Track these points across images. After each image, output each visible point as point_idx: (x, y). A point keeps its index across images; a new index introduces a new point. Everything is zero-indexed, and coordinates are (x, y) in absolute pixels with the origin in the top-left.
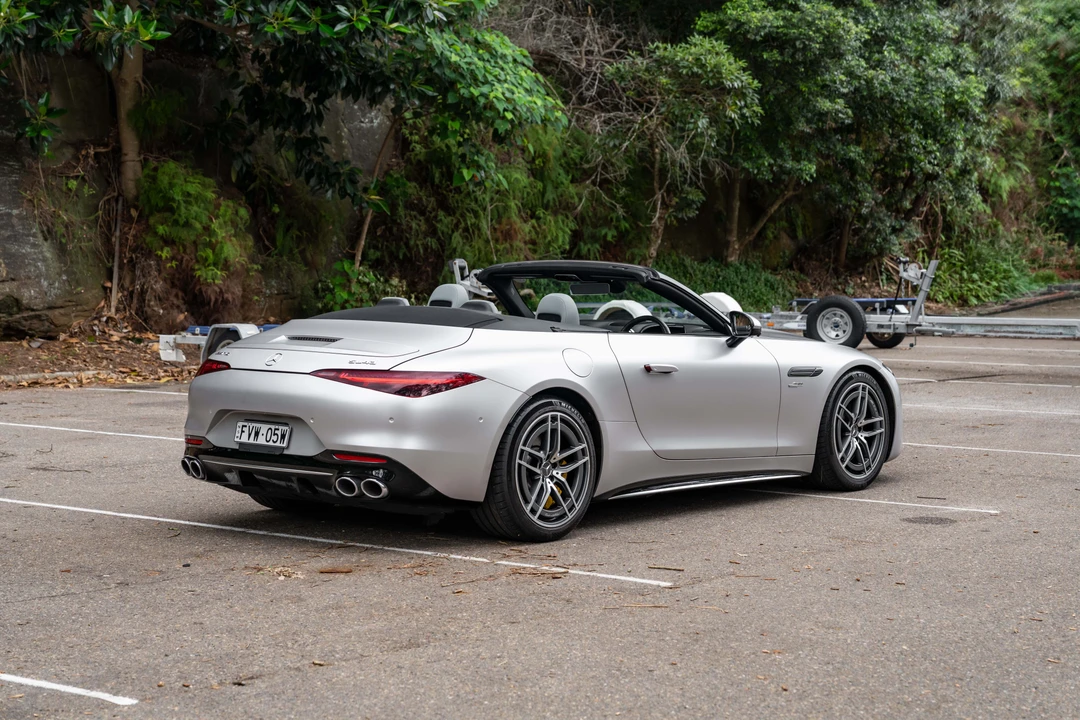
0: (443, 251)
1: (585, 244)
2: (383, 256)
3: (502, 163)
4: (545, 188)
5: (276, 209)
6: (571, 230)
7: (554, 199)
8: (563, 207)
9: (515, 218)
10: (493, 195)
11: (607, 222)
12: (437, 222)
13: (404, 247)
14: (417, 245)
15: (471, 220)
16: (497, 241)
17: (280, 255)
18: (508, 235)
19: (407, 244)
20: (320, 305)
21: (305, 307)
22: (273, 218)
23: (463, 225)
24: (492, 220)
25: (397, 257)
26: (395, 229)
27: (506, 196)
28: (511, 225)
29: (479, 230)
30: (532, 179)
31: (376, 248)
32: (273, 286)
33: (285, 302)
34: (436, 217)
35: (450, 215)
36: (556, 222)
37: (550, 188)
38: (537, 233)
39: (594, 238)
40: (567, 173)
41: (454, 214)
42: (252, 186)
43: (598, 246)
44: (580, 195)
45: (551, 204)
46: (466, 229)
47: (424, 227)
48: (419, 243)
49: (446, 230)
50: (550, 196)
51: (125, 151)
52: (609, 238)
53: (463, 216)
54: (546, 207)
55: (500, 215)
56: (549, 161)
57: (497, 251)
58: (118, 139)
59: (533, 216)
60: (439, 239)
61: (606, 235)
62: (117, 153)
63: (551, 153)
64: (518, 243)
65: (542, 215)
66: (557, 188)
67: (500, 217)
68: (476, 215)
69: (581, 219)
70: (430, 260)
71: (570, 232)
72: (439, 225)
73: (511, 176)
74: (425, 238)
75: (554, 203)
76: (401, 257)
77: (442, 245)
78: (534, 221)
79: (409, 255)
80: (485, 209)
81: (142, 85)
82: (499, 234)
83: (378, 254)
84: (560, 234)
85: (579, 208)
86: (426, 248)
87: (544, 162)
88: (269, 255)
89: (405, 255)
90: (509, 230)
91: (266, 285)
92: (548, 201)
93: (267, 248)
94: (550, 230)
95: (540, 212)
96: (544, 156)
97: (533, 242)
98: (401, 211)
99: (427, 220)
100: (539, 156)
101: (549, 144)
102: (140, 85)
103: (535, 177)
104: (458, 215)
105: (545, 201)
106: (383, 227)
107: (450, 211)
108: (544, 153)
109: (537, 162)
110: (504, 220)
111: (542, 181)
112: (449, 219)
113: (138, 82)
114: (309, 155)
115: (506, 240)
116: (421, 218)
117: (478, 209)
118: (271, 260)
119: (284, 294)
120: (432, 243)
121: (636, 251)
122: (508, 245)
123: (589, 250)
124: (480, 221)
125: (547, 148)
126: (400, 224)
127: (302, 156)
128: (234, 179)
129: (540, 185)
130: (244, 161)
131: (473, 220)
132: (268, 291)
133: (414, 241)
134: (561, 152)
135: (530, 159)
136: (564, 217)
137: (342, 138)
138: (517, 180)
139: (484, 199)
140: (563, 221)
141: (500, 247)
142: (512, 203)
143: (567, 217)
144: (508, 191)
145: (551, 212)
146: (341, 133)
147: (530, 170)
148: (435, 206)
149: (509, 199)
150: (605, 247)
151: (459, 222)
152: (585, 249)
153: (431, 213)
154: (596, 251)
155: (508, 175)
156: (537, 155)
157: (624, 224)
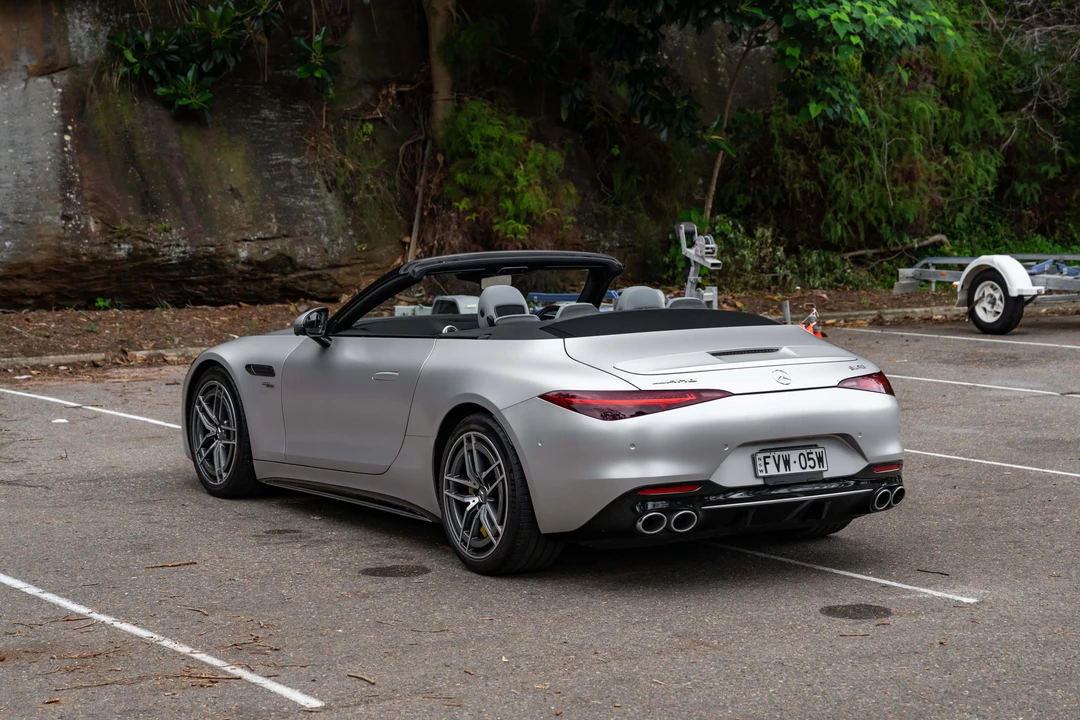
0: (825, 195)
1: (1022, 182)
2: (753, 202)
3: (906, 90)
4: (963, 119)
5: (616, 151)
6: (997, 168)
7: (975, 132)
8: (987, 139)
9: (918, 156)
10: (893, 127)
11: (1048, 158)
12: (820, 161)
13: (778, 191)
14: (794, 190)
15: (860, 158)
16: (895, 182)
17: (618, 203)
18: (910, 176)
19: (783, 187)
20: (667, 260)
21: (649, 262)
22: (613, 159)
23: (850, 164)
24: (889, 157)
25: (771, 203)
26: (770, 170)
27: (906, 128)
28: (914, 163)
29: (871, 170)
30: (945, 109)
31: (747, 192)
32: (613, 239)
33: (629, 255)
34: (818, 156)
35: (836, 154)
36: (976, 158)
37: (970, 118)
38: (951, 173)
39: (1033, 176)
40: (995, 99)
41: (842, 151)
42: (589, 125)
43: (1038, 187)
44: (1012, 128)
45: (971, 136)
46: (853, 171)
47: (803, 168)
48: (796, 186)
49: (828, 170)
50: (969, 127)
51: (436, 89)
52: (1051, 175)
53: (852, 155)
54: (965, 141)
55: (901, 150)
56: (967, 84)
57: (893, 194)
58: (429, 77)
59: (947, 152)
60: (820, 182)
61: (1047, 173)
62: (428, 89)
63: (970, 76)
64: (920, 185)
65: (957, 151)
66: (981, 117)
67: (900, 154)
68: (867, 152)
69: (1011, 153)
70: (813, 206)
71: (993, 170)
72: (820, 165)
73: (915, 106)
74: (804, 180)
75: (976, 135)
76: (774, 203)
77: (825, 189)
78: (947, 160)
79: (784, 201)
80: (880, 145)
81: (454, 13)
82: (897, 175)
83: (749, 199)
84: (980, 172)
85: (1009, 140)
86: (804, 192)
87: (962, 89)
88: (605, 203)
89: (779, 200)
90: (911, 169)
91: (605, 237)
92: (967, 134)
93: (602, 196)
94: (966, 169)
95: (955, 147)
96: (963, 82)
97: (946, 183)
98: (778, 149)
99: (808, 160)
100: (955, 81)
101: (969, 66)
102: (451, 15)
103: (951, 105)
104: (844, 153)
105: (963, 134)
107: (836, 148)
108: (961, 77)
109: (953, 88)
110: (905, 158)
111: (960, 108)
112: (833, 157)
113: (449, 11)
114: (644, 89)
115: (906, 181)
116: (801, 157)
117: (871, 146)
118: (609, 208)
119: (629, 246)
120: (810, 185)
122: (907, 187)
123: (1025, 190)
124: (871, 159)
125: (966, 71)
126: (777, 165)
127: (636, 91)
128: (564, 118)
129: (957, 115)
130: (574, 96)
131: (864, 159)
132: (607, 244)
133: (791, 185)
134: (987, 75)
135: (944, 85)
136: (987, 153)
137: (717, 65)
138: (922, 110)
139: (877, 134)
140: (986, 157)
141: (897, 190)
142: (915, 138)
143: (992, 152)
144: (911, 123)
145: (970, 146)
146: (716, 60)
147: (943, 97)
148: (819, 143)
149: (911, 133)
150: (1051, 186)
151: (846, 161)
152: (1020, 189)
153: (814, 150)
154: (1034, 192)
155: (910, 104)
156: (952, 79)
157: (1070, 159)
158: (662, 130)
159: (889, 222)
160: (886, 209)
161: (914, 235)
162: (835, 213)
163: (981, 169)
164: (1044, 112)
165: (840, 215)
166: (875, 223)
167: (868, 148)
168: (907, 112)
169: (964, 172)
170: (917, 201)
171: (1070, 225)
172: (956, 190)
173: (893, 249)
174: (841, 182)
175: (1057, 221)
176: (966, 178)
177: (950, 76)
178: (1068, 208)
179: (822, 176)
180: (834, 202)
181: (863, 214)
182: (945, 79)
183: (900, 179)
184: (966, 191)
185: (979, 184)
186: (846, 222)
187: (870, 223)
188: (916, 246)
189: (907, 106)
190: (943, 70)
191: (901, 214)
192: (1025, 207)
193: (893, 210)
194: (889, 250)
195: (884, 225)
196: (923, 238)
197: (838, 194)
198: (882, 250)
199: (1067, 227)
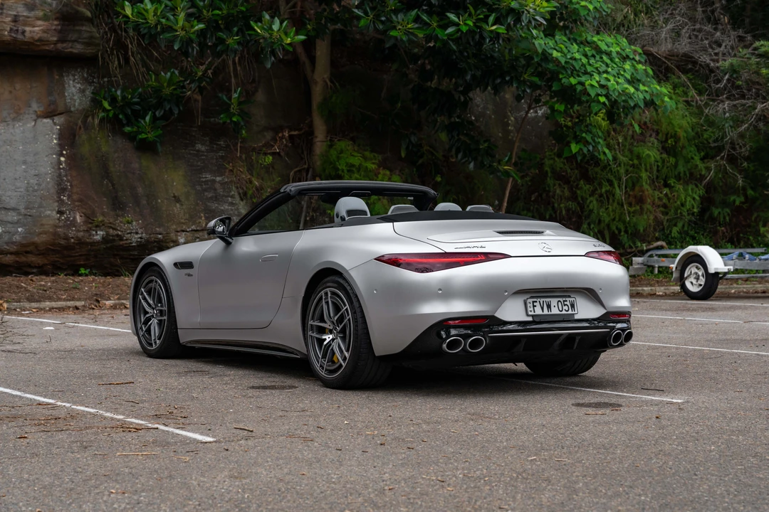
0: (582, 213)
1: (717, 208)
3: (638, 142)
4: (677, 163)
5: (439, 179)
6: (700, 197)
7: (685, 172)
8: (693, 177)
9: (646, 187)
10: (629, 167)
11: (735, 191)
12: (579, 189)
13: (550, 209)
14: (561, 208)
15: (606, 187)
16: (630, 205)
18: (641, 201)
19: (553, 207)
22: (437, 185)
23: (599, 191)
24: (626, 187)
25: (545, 217)
26: (544, 195)
27: (638, 168)
28: (643, 191)
29: (614, 195)
30: (664, 156)
34: (577, 185)
35: (590, 184)
36: (686, 190)
37: (681, 163)
38: (669, 199)
39: (725, 204)
40: (699, 150)
41: (593, 182)
42: (420, 161)
43: (728, 210)
44: (710, 170)
45: (682, 175)
46: (601, 195)
47: (567, 193)
48: (562, 205)
49: (584, 195)
50: (681, 168)
51: (316, 134)
52: (737, 203)
53: (600, 185)
54: (678, 178)
55: (634, 183)
56: (679, 139)
57: (629, 213)
58: (311, 125)
59: (666, 185)
60: (579, 203)
61: (734, 201)
62: (311, 133)
63: (682, 134)
64: (648, 206)
65: (672, 184)
66: (689, 162)
67: (634, 185)
68: (611, 184)
69: (710, 188)
70: (574, 220)
71: (697, 198)
72: (578, 192)
73: (643, 153)
74: (568, 202)
75: (685, 174)
76: (547, 217)
77: (582, 208)
78: (666, 191)
80: (620, 179)
81: (329, 83)
82: (631, 199)
83: (530, 214)
84: (689, 199)
85: (708, 178)
86: (568, 210)
87: (676, 142)
89: (550, 215)
90: (641, 196)
92: (679, 173)
94: (679, 196)
95: (671, 182)
96: (676, 137)
97: (665, 206)
98: (550, 181)
99: (571, 188)
100: (671, 137)
101: (681, 127)
102: (327, 84)
103: (668, 153)
104: (595, 184)
105: (676, 173)
106: (536, 194)
107: (589, 180)
108: (675, 134)
109: (669, 142)
110: (637, 188)
111: (675, 156)
112: (588, 186)
113: (325, 82)
114: (458, 135)
115: (638, 204)
116: (566, 186)
117: (613, 179)
120: (572, 205)
121: (761, 214)
122: (638, 207)
123: (719, 213)
124: (614, 188)
125: (679, 130)
126: (549, 191)
127: (453, 137)
128: (403, 155)
129: (672, 160)
130: (410, 141)
131: (608, 188)
133: (559, 205)
134: (693, 134)
135: (664, 140)
136: (694, 187)
137: (508, 125)
138: (648, 156)
139: (618, 171)
140: (692, 189)
141: (632, 209)
142: (644, 175)
143: (697, 186)
144: (641, 164)
145: (681, 182)
146: (508, 121)
147: (663, 148)
148: (578, 177)
149: (641, 171)
150: (737, 211)
151: (596, 189)
152: (716, 212)
153: (574, 182)
154: (726, 214)
155: (641, 151)
156: (669, 136)
157: (750, 192)
158: (470, 163)
159: (626, 232)
160: (624, 222)
161: (643, 241)
162: (589, 224)
163: (690, 197)
164: (732, 160)
165: (592, 226)
166: (617, 232)
167: (612, 181)
168: (639, 157)
169: (677, 199)
170: (646, 217)
171: (751, 238)
172: (672, 211)
173: (629, 250)
174: (593, 203)
175: (741, 235)
176: (679, 203)
177: (668, 133)
178: (749, 226)
179: (580, 199)
180: (588, 217)
181: (608, 226)
182: (664, 136)
183: (633, 203)
184: (679, 211)
185: (688, 207)
186: (596, 231)
187: (614, 232)
188: (645, 248)
189: (639, 153)
190: (663, 129)
191: (634, 226)
192: (720, 225)
193: (629, 223)
194: (626, 251)
195: (622, 233)
196: (649, 243)
197: (591, 211)
198: (622, 251)
199: (749, 239)
